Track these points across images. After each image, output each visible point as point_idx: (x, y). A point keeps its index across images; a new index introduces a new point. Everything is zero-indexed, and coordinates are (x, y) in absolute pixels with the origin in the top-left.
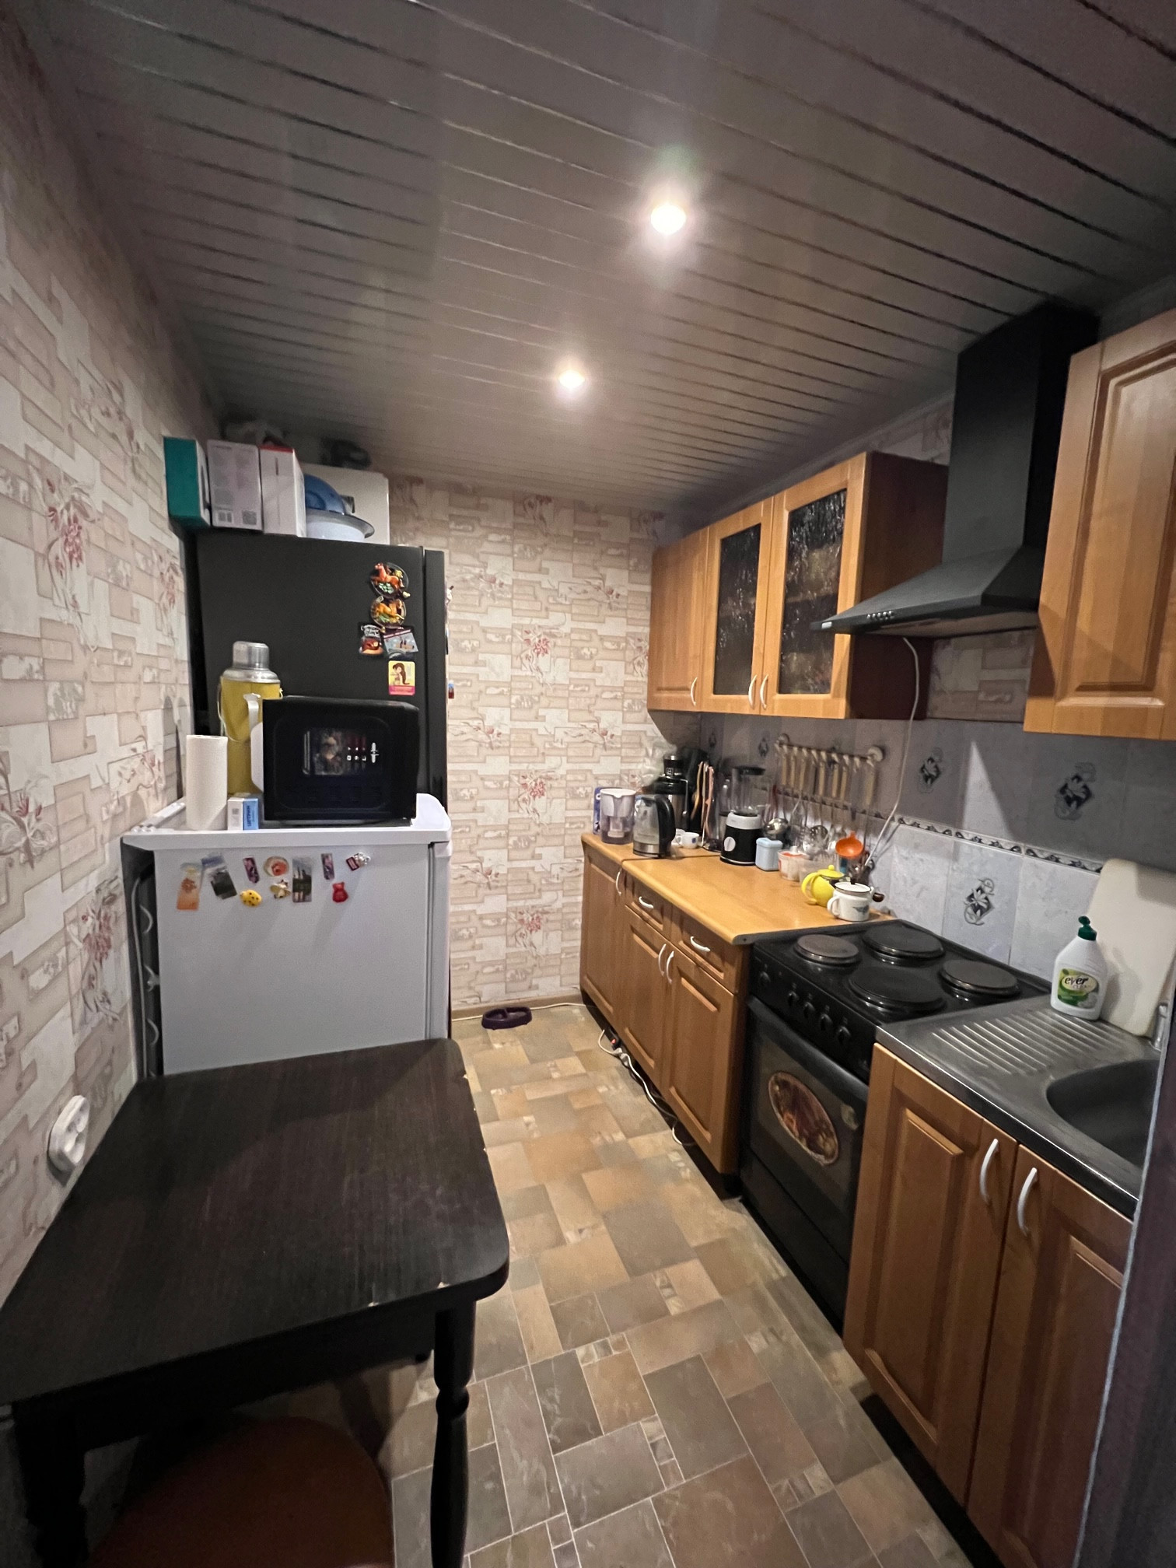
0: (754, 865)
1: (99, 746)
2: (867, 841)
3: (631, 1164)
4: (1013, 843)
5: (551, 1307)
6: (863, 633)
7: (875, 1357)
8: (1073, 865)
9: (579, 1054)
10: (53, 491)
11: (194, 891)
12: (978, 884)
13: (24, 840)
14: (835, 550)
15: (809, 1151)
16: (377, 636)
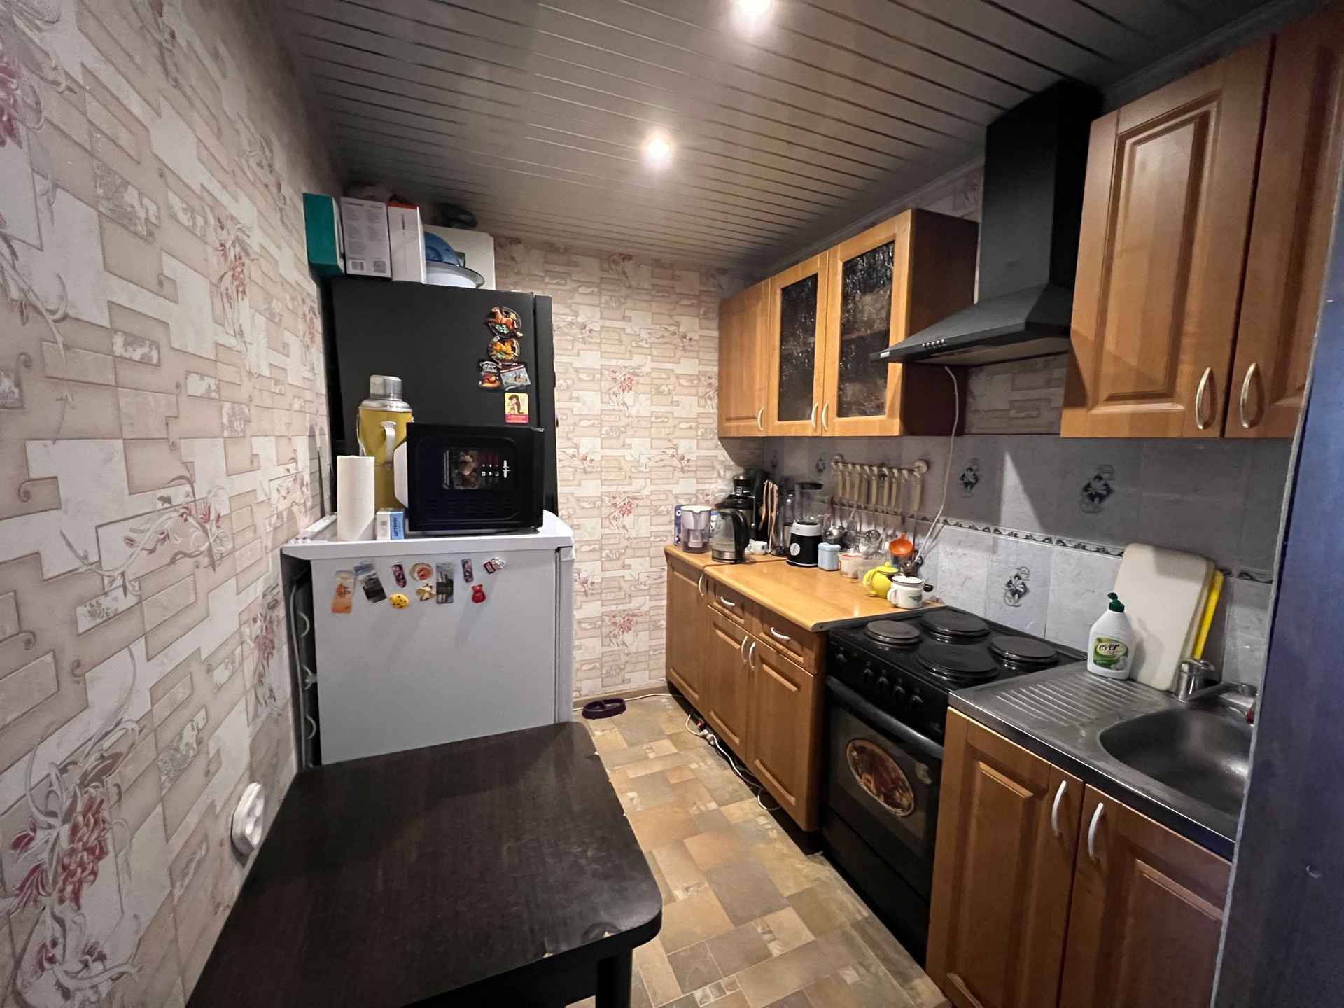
0: (817, 566)
1: (262, 463)
2: (916, 541)
3: (723, 828)
4: (1045, 536)
5: (668, 957)
6: (911, 360)
7: (957, 980)
8: (1098, 551)
9: (670, 737)
10: (222, 228)
11: (348, 596)
12: (1014, 573)
13: (207, 544)
14: (885, 292)
15: (886, 806)
16: (495, 371)
